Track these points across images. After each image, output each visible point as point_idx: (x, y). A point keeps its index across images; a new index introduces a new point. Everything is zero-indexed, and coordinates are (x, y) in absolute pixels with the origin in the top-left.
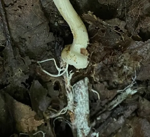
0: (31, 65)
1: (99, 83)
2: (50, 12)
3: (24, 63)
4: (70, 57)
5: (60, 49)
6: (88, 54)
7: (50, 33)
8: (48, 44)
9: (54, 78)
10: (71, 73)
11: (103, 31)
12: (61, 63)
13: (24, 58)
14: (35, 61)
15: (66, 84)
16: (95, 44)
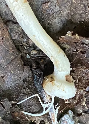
0: (12, 107)
1: (84, 113)
2: (19, 44)
3: (4, 107)
4: (57, 87)
5: (41, 82)
6: (74, 81)
7: (25, 67)
8: (24, 81)
9: (38, 118)
10: (57, 107)
11: (83, 52)
12: (45, 98)
13: (2, 101)
14: (15, 102)
15: (53, 121)
16: (79, 67)
